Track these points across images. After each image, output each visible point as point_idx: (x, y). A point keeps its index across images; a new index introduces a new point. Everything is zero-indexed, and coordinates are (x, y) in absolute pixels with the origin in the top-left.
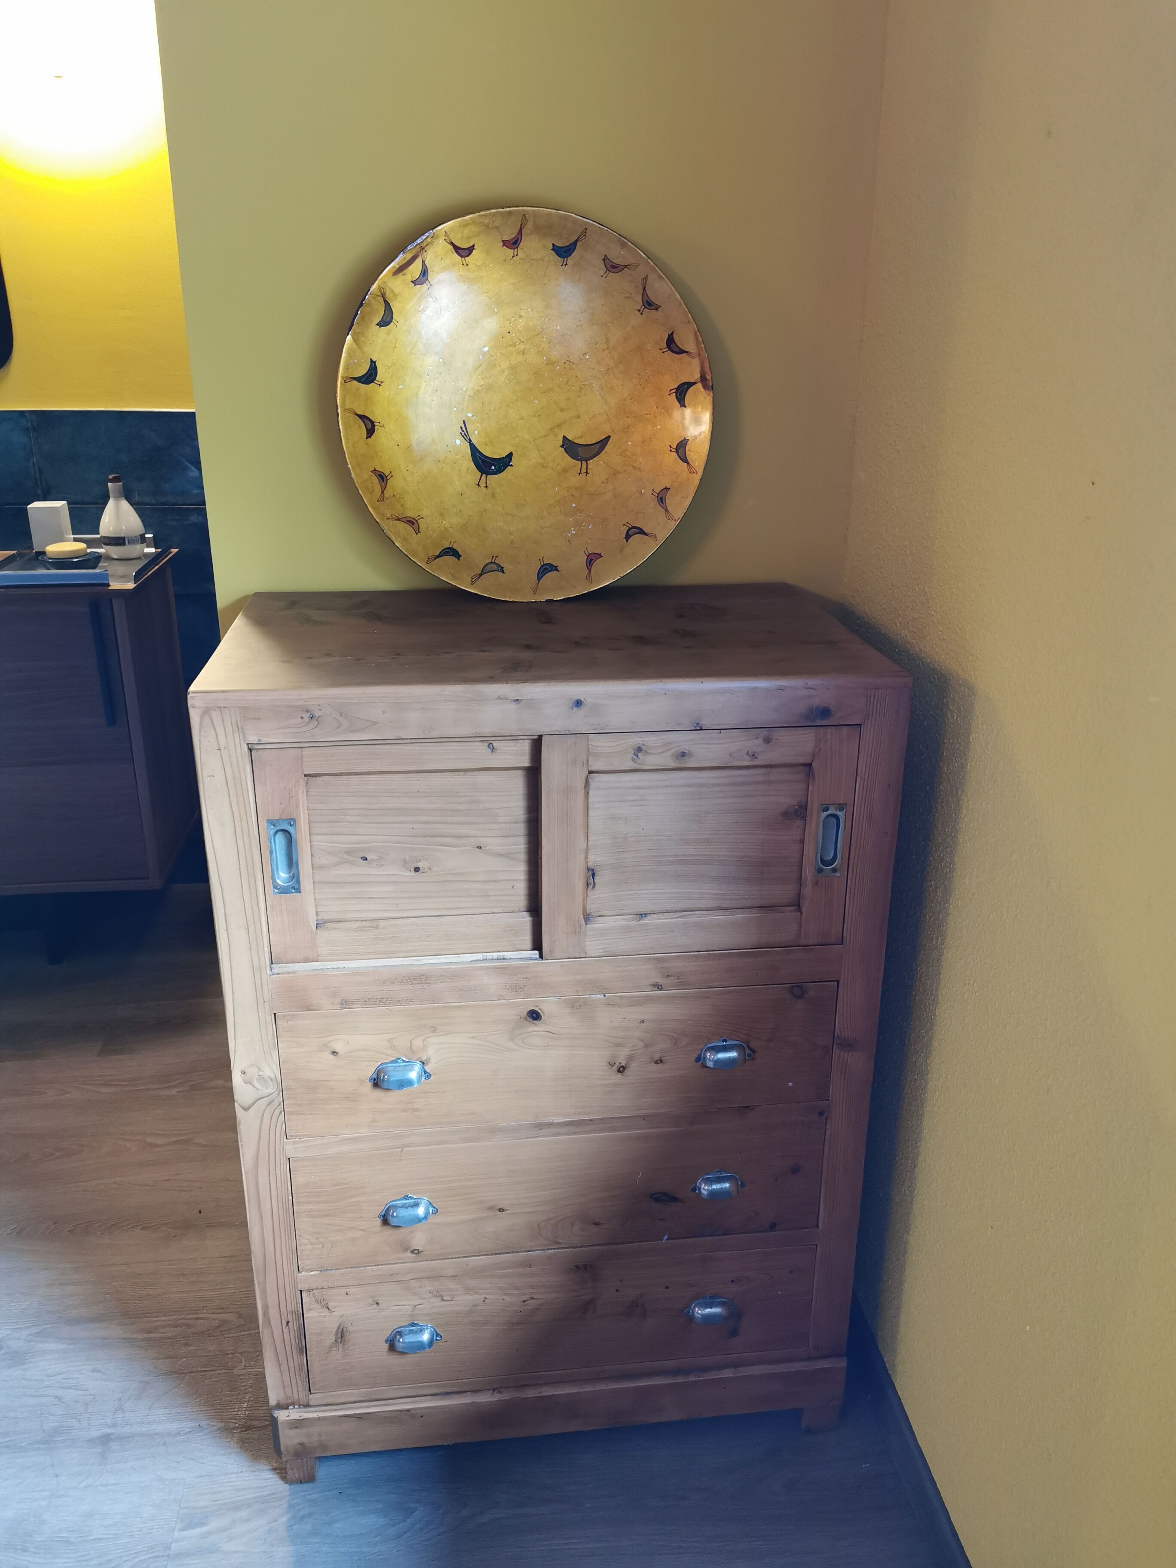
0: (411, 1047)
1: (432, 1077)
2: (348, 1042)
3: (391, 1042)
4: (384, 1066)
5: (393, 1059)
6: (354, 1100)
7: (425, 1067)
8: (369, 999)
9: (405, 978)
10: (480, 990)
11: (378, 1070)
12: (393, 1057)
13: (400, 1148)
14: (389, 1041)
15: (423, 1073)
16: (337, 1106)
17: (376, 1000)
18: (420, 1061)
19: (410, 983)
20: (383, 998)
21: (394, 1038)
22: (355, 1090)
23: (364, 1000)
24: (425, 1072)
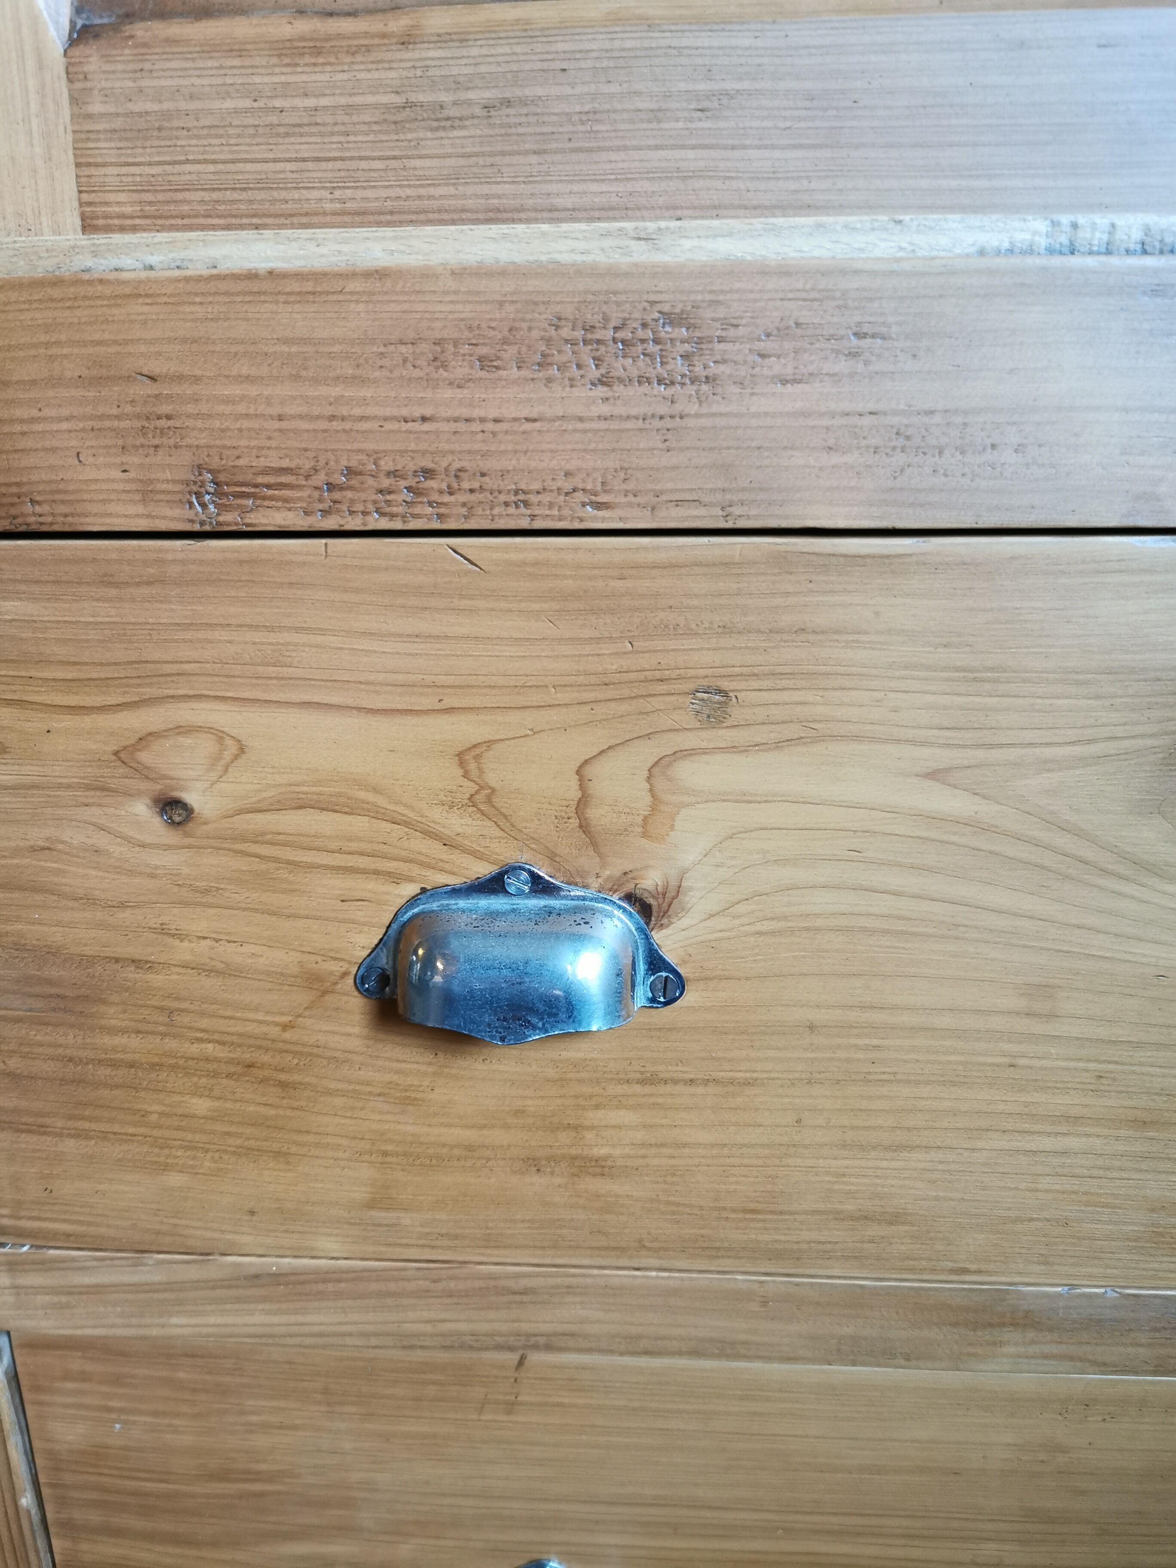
0: (583, 802)
1: (690, 998)
2: (242, 750)
3: (472, 766)
4: (434, 906)
5: (484, 870)
6: (283, 1085)
7: (658, 936)
8: (350, 472)
9: (565, 332)
10: (1019, 449)
11: (404, 925)
12: (479, 856)
13: (511, 1349)
14: (461, 757)
15: (642, 967)
16: (201, 1105)
17: (386, 483)
18: (630, 898)
19: (594, 373)
20: (428, 473)
21: (490, 743)
22: (285, 1027)
23: (320, 479)
24: (656, 962)
